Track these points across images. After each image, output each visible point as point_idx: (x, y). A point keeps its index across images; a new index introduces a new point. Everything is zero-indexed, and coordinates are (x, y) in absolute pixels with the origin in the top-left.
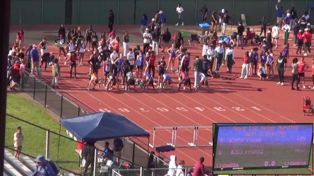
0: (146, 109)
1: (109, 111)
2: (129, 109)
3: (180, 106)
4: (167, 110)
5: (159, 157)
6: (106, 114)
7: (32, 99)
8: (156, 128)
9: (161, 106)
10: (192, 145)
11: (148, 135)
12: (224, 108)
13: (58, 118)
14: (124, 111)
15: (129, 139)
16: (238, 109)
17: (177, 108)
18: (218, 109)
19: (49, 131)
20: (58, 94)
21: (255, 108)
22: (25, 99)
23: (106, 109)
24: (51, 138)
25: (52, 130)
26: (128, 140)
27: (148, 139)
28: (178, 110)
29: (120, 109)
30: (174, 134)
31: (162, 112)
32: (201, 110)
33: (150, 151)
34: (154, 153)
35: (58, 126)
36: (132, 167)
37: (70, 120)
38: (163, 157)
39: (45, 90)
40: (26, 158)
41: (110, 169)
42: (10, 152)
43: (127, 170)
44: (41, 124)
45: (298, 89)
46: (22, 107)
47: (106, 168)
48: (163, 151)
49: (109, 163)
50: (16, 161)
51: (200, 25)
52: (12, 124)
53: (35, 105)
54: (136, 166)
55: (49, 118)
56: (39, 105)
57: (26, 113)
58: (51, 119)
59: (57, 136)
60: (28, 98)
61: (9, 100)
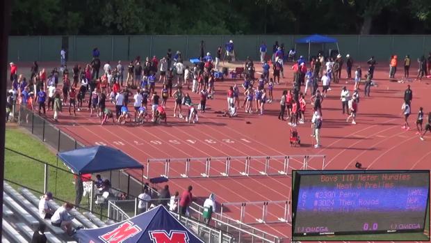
0: (140, 142)
1: (105, 145)
2: (123, 142)
3: (173, 139)
4: (160, 143)
5: (153, 188)
6: (101, 147)
7: (31, 133)
8: (150, 160)
9: (154, 139)
10: (184, 176)
11: (142, 167)
12: (214, 140)
13: (55, 151)
14: (118, 144)
15: (125, 171)
16: (228, 141)
17: (170, 141)
18: (209, 142)
19: (47, 164)
20: (55, 128)
21: (244, 140)
22: (24, 134)
23: (101, 143)
24: (48, 171)
25: (51, 163)
26: (123, 172)
27: (141, 171)
28: (171, 143)
29: (115, 142)
30: (167, 166)
31: (155, 145)
32: (193, 143)
33: (145, 182)
34: (148, 184)
35: (56, 159)
36: (127, 198)
37: (66, 153)
38: (156, 187)
39: (42, 125)
40: (25, 190)
41: (106, 201)
42: (10, 185)
43: (123, 201)
44: (39, 157)
45: (283, 119)
46: (21, 141)
47: (102, 199)
48: (157, 183)
49: (106, 195)
50: (16, 194)
51: (191, 61)
52: (12, 158)
53: (34, 139)
54: (131, 197)
55: (48, 151)
56: (37, 139)
57: (24, 147)
58: (49, 153)
59: (55, 169)
60: (26, 133)
61: (7, 135)
